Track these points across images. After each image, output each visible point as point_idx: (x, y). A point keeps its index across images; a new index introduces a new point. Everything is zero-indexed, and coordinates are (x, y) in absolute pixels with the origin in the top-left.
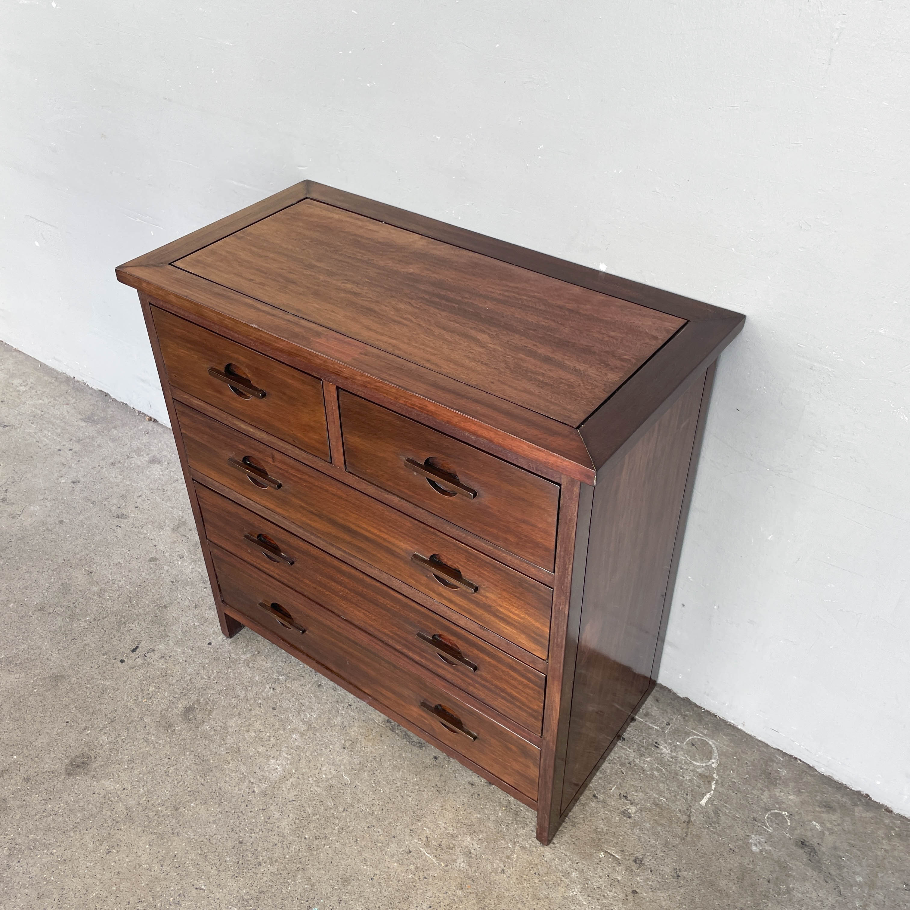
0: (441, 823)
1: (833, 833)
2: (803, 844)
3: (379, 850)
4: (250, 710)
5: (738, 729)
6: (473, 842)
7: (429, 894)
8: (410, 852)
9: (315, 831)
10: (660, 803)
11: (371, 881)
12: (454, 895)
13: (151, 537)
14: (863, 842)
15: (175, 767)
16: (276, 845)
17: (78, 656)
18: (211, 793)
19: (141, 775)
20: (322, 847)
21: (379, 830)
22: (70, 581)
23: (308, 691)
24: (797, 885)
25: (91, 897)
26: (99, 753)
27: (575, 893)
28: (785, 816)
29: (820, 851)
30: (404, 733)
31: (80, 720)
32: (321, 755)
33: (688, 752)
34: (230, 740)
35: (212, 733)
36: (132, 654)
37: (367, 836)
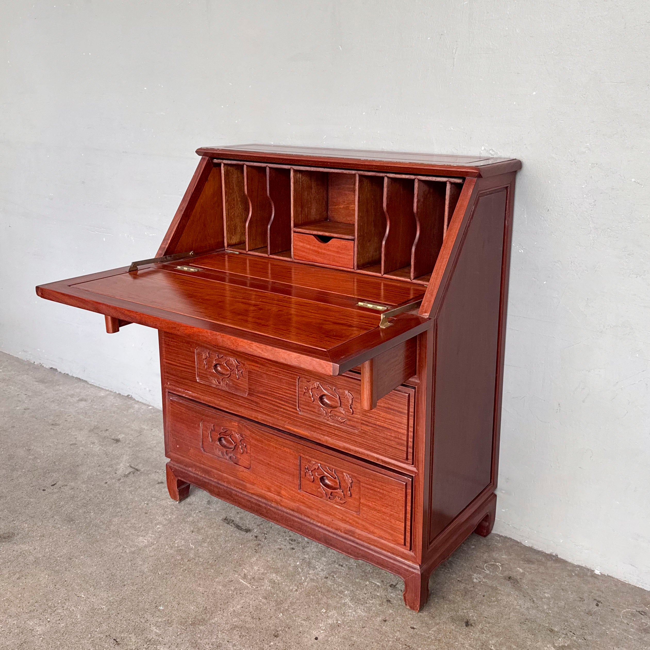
0: (256, 568)
1: (531, 573)
2: (510, 578)
3: (210, 580)
6: (277, 577)
7: (242, 601)
8: (232, 581)
9: (166, 570)
11: (202, 595)
12: (260, 602)
15: (72, 539)
16: (137, 577)
17: (14, 487)
18: (96, 552)
19: (48, 543)
20: (170, 578)
21: (212, 570)
22: (15, 454)
24: (504, 598)
26: (20, 532)
29: (521, 582)
30: (236, 525)
31: (10, 517)
32: (176, 535)
34: (112, 528)
35: (101, 524)
36: (52, 487)
37: (202, 573)
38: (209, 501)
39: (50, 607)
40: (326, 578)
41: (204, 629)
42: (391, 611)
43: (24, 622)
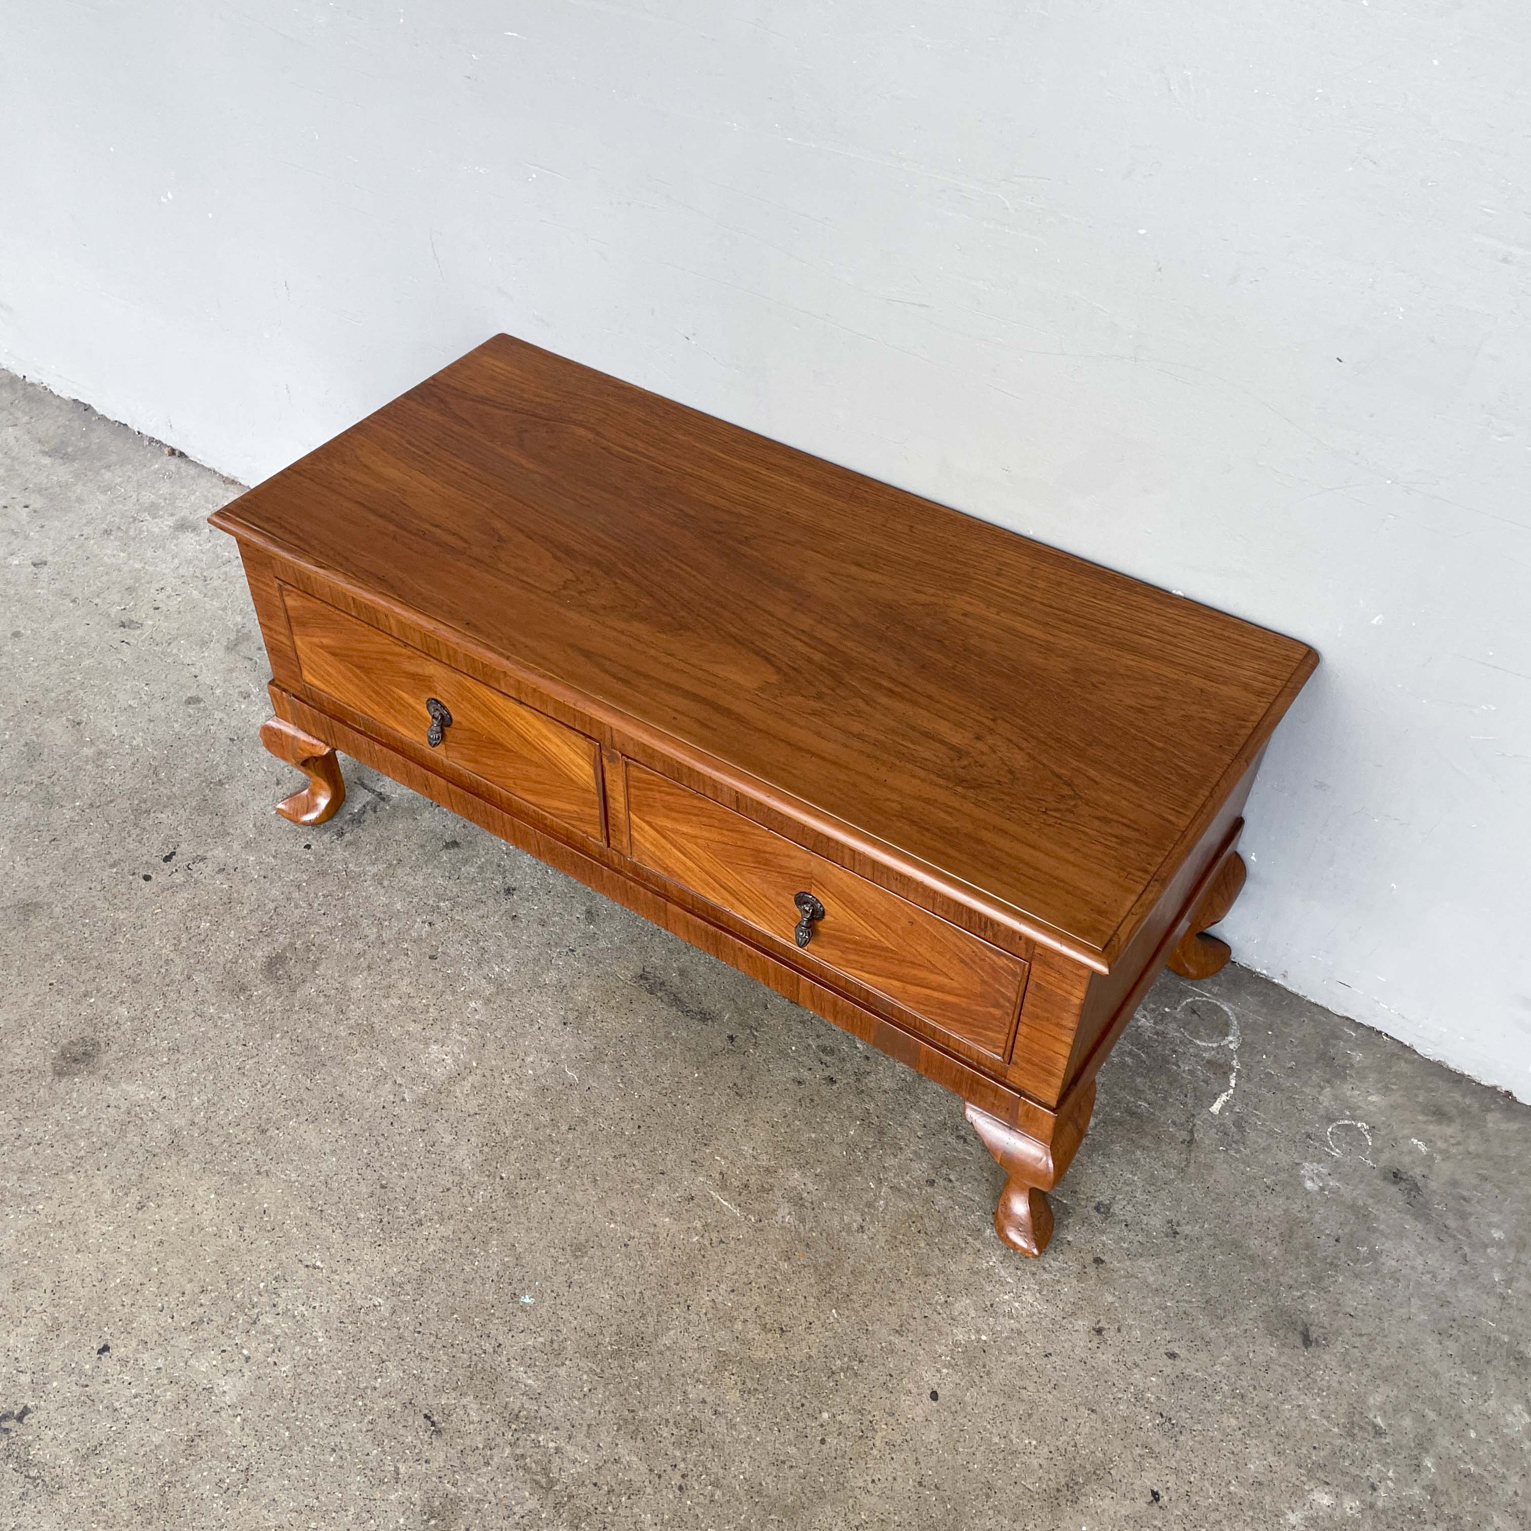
0: (747, 1149)
1: (1449, 1158)
2: (1396, 1176)
3: (636, 1196)
4: (390, 961)
5: (1274, 983)
6: (805, 1181)
7: (730, 1269)
8: (692, 1198)
9: (518, 1165)
10: (1139, 1111)
11: (624, 1248)
12: (775, 1270)
13: (187, 661)
14: (1504, 1171)
15: (255, 1060)
16: (448, 1190)
17: (64, 870)
18: (325, 1103)
19: (195, 1075)
20: (532, 1192)
21: (636, 1162)
22: (41, 739)
23: (493, 926)
24: (1389, 1245)
25: (112, 1285)
26: (114, 1037)
27: (991, 1263)
28: (1363, 1130)
29: (1426, 1187)
30: (672, 998)
31: (74, 980)
32: (523, 1035)
33: (1185, 1025)
34: (355, 1014)
35: (322, 1000)
36: (165, 866)
37: (613, 1172)
38: (588, 912)
39: (240, 1307)
40: (931, 1183)
41: (649, 1370)
42: (1110, 1299)
43: (182, 1364)
